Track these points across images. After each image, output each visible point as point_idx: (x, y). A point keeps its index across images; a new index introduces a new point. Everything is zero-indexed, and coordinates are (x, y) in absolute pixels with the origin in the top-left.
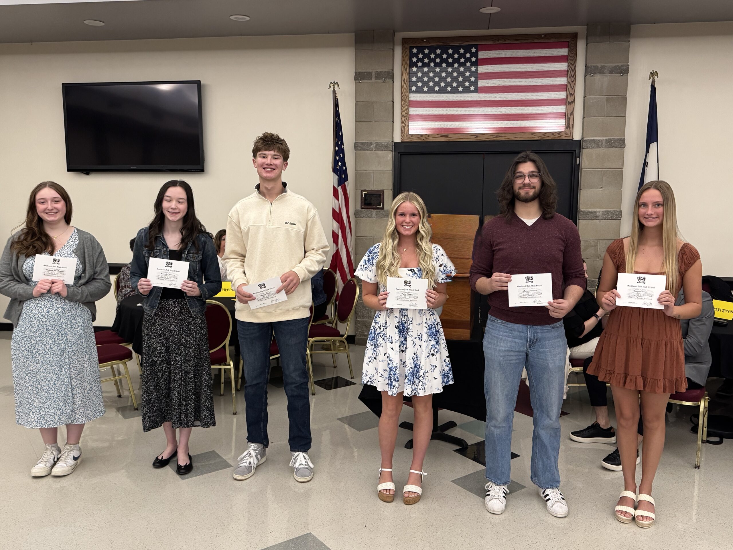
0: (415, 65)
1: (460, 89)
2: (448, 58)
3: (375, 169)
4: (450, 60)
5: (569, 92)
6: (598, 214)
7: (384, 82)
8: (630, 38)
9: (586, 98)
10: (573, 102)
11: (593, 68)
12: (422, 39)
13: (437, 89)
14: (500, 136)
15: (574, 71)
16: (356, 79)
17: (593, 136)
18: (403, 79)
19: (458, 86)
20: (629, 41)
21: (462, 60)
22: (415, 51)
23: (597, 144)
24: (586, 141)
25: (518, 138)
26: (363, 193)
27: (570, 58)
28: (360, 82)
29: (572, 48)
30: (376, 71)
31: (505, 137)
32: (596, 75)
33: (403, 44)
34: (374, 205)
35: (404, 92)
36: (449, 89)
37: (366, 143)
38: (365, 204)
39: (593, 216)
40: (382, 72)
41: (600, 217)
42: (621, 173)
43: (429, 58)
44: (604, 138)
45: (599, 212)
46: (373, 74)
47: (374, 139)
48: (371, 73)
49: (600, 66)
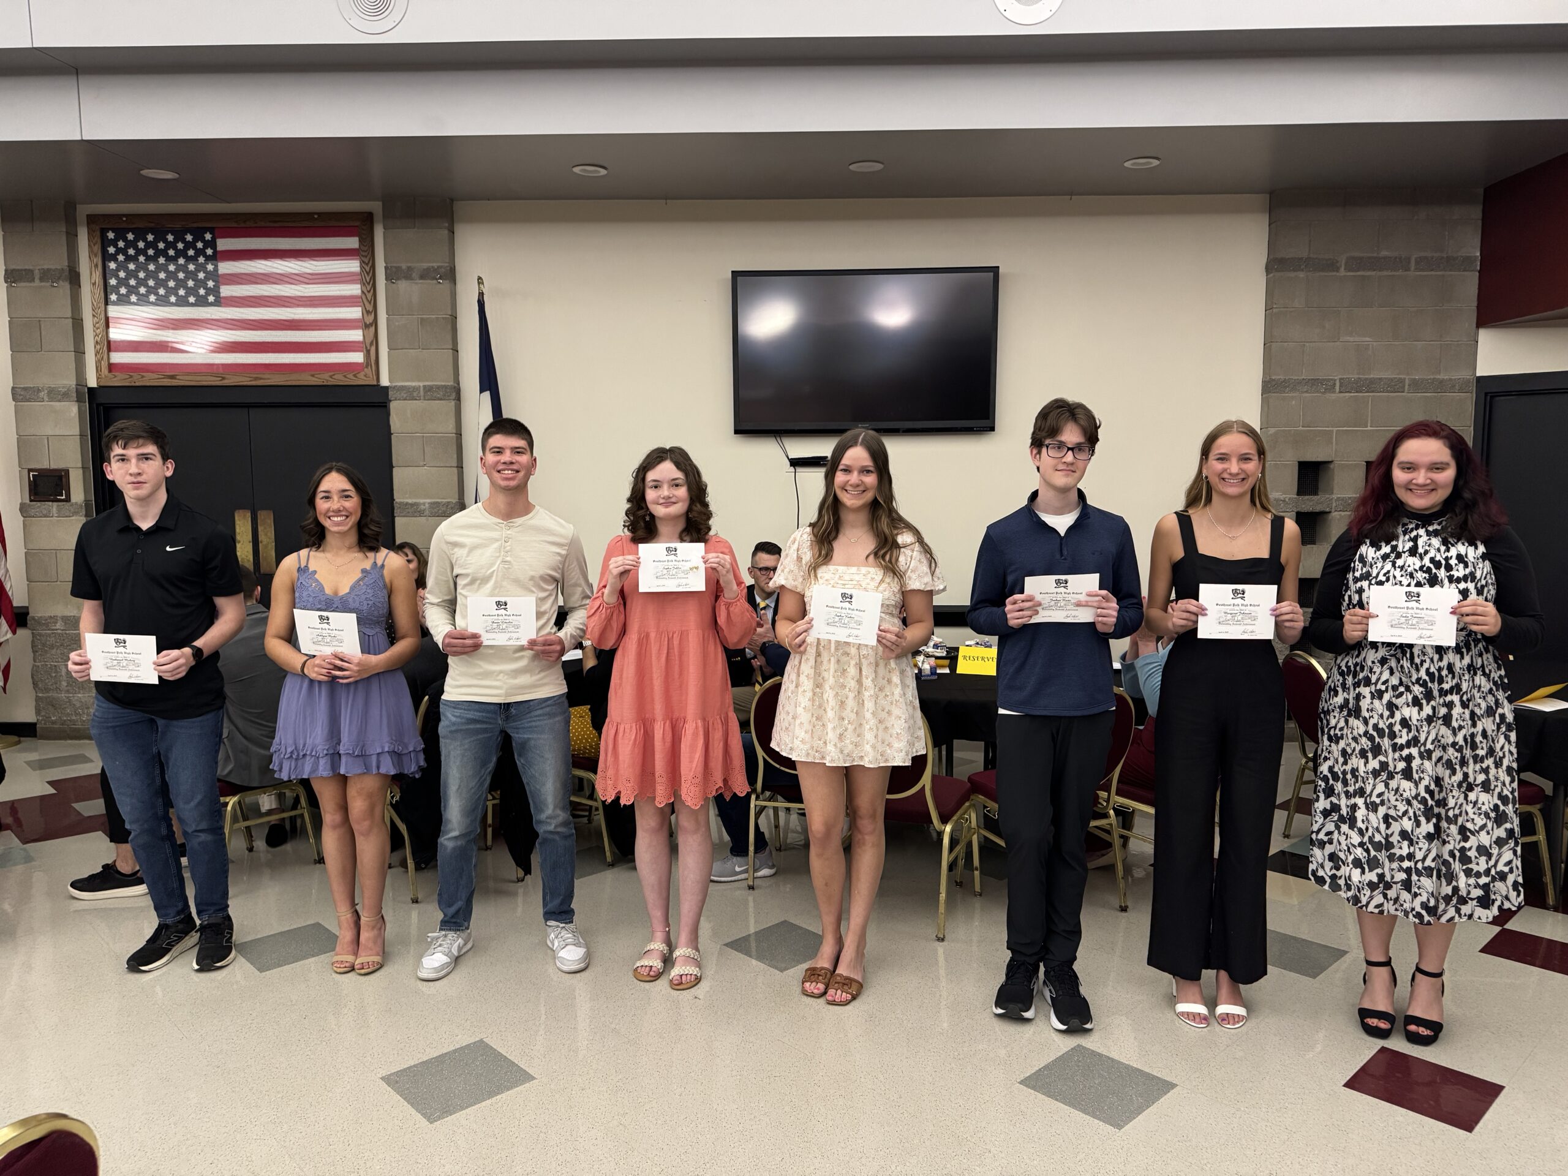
0: (114, 258)
1: (192, 299)
2: (167, 248)
3: (50, 433)
4: (171, 252)
5: (368, 309)
6: (422, 507)
7: (55, 286)
8: (454, 222)
9: (388, 318)
10: (375, 323)
12: (120, 216)
13: (153, 298)
14: (261, 379)
15: (370, 275)
16: (7, 281)
17: (403, 381)
18: (93, 281)
19: (188, 294)
20: (449, 227)
21: (191, 252)
22: (111, 235)
23: (411, 394)
24: (396, 388)
25: (291, 382)
26: (32, 473)
27: (359, 252)
28: (14, 286)
29: (366, 237)
30: (41, 268)
32: (399, 282)
33: (88, 224)
34: (50, 495)
35: (97, 304)
36: (173, 299)
37: (31, 388)
38: (37, 494)
39: (415, 510)
40: (51, 269)
41: (425, 513)
42: (452, 442)
43: (136, 248)
44: (421, 384)
45: (424, 504)
46: (37, 272)
47: (44, 381)
48: (31, 271)
49: (404, 266)
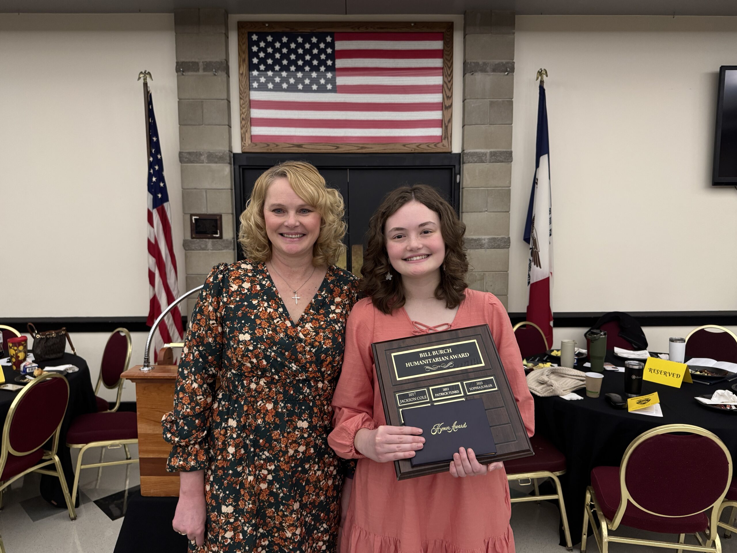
0: (256, 54)
1: (315, 87)
2: (297, 48)
3: (208, 187)
4: (300, 51)
5: (446, 95)
6: (483, 242)
7: (215, 75)
8: (514, 29)
9: (466, 101)
10: (451, 106)
11: (473, 64)
12: (263, 23)
13: (285, 86)
14: (366, 148)
15: (451, 69)
16: (177, 70)
17: (475, 149)
18: (241, 72)
19: (311, 83)
20: (514, 33)
21: (315, 51)
22: (255, 38)
23: (480, 158)
24: (468, 154)
25: (388, 150)
26: (194, 218)
27: (445, 52)
28: (183, 75)
29: (448, 40)
30: (204, 60)
31: (372, 148)
32: (476, 74)
33: (238, 29)
34: (208, 234)
35: (242, 89)
36: (300, 87)
37: (194, 152)
38: (197, 233)
39: (478, 244)
40: (212, 62)
41: (486, 246)
42: (508, 193)
43: (273, 47)
44: (488, 151)
45: (484, 239)
46: (201, 64)
47: (205, 147)
48: (197, 64)
49: (481, 62)
